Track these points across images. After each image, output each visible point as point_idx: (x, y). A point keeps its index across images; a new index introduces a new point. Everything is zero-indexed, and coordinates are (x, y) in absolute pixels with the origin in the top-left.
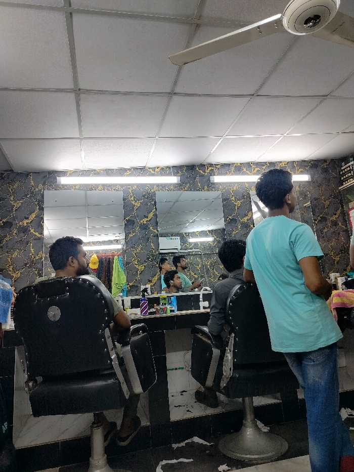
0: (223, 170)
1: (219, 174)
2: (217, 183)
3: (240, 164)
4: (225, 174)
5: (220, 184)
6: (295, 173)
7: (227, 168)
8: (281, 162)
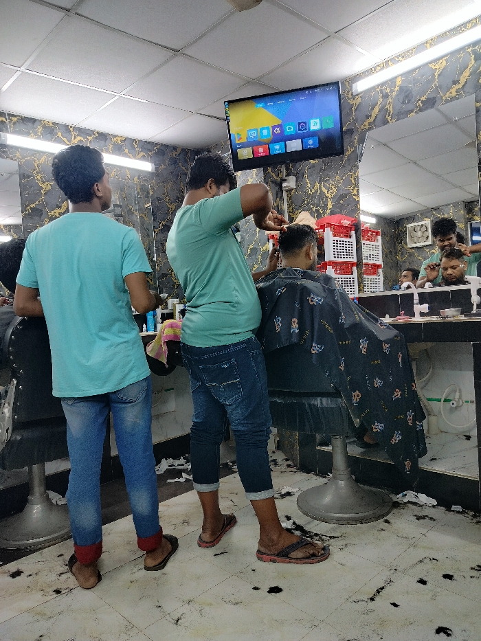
0: (22, 127)
1: (14, 132)
2: (12, 147)
3: (53, 123)
4: (28, 134)
5: (17, 148)
6: (134, 157)
7: (30, 124)
8: (115, 136)
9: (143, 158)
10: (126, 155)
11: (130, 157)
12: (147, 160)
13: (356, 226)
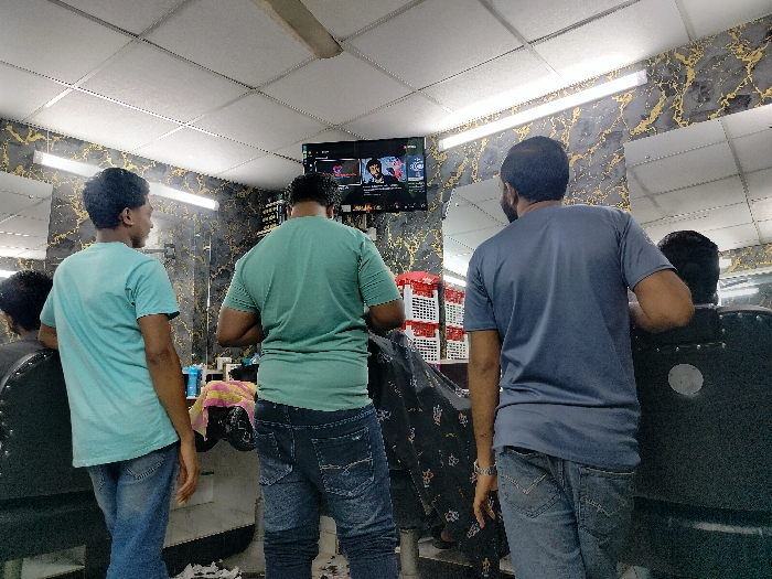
0: (65, 148)
1: (54, 153)
2: (47, 168)
3: (103, 148)
4: (69, 156)
6: (196, 193)
7: (75, 146)
8: (176, 168)
9: (206, 195)
10: (186, 190)
11: (190, 192)
12: (211, 198)
13: (439, 286)
